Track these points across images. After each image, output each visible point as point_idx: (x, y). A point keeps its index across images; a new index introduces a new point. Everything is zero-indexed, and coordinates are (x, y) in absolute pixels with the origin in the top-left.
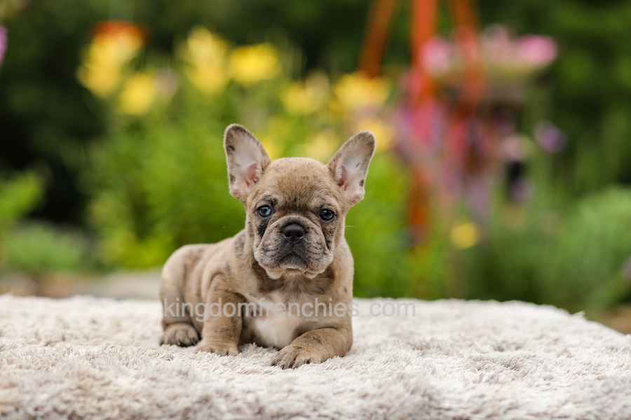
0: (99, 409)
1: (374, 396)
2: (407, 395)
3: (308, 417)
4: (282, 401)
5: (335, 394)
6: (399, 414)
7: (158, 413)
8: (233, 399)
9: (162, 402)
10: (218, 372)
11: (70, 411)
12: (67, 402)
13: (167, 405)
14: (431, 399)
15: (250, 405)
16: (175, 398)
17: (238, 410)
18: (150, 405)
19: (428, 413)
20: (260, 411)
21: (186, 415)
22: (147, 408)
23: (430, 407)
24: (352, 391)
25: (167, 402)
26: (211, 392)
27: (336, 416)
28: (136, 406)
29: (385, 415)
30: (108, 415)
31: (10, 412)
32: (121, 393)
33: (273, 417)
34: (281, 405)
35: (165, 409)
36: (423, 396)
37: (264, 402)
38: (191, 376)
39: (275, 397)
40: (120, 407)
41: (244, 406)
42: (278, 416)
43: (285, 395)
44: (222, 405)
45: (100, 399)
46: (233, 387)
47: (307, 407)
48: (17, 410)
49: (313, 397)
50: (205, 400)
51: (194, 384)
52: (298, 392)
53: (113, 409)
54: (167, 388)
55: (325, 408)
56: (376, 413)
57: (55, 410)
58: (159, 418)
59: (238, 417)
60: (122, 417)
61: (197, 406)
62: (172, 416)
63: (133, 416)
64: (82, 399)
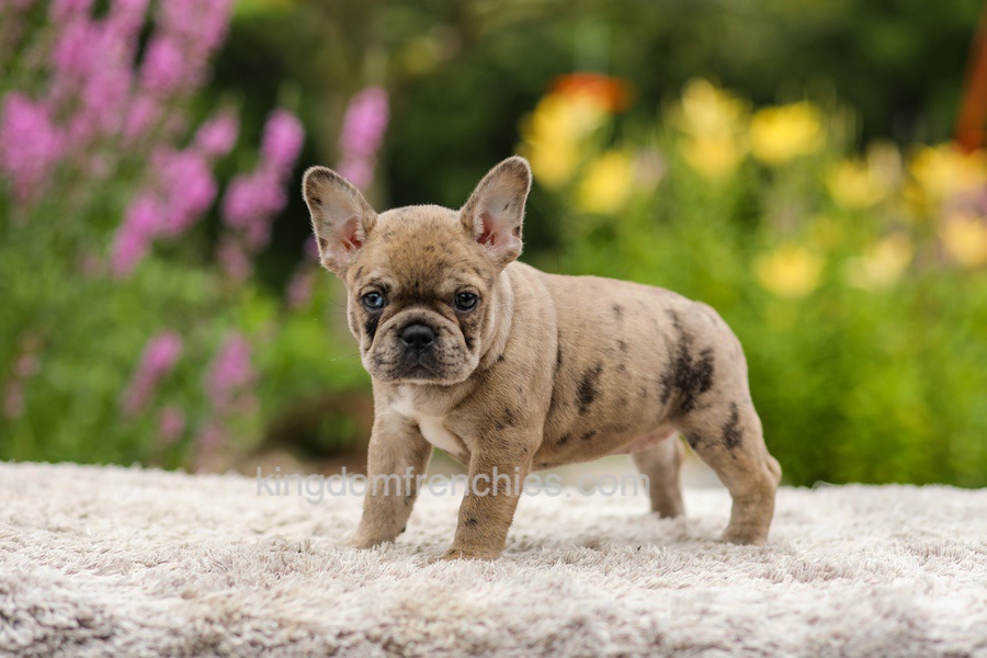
0: (427, 635)
1: (828, 621)
2: (877, 620)
3: (727, 650)
4: (692, 626)
5: (770, 617)
6: (863, 647)
7: (510, 641)
8: (619, 622)
9: (517, 625)
10: (610, 585)
11: (385, 638)
12: (383, 626)
13: (523, 631)
14: (911, 625)
15: (643, 632)
16: (536, 619)
17: (626, 639)
18: (498, 629)
19: (906, 647)
20: (658, 641)
21: (550, 644)
22: (494, 634)
23: (910, 637)
24: (797, 612)
25: (524, 625)
26: (587, 612)
27: (770, 649)
28: (479, 631)
29: (841, 648)
30: (439, 643)
31: (301, 639)
32: (458, 612)
33: (676, 649)
34: (688, 632)
35: (520, 636)
36: (900, 621)
37: (663, 628)
38: (564, 589)
39: (682, 620)
40: (456, 631)
41: (635, 634)
42: (684, 648)
43: (695, 618)
44: (603, 631)
45: (428, 621)
46: (623, 605)
47: (727, 635)
48: (312, 635)
49: (737, 621)
50: (579, 624)
51: (566, 600)
52: (716, 613)
53: (447, 634)
55: (754, 638)
56: (828, 645)
57: (368, 637)
58: (512, 648)
59: (625, 649)
60: (458, 646)
61: (566, 632)
62: (530, 646)
63: (475, 646)
64: (403, 621)
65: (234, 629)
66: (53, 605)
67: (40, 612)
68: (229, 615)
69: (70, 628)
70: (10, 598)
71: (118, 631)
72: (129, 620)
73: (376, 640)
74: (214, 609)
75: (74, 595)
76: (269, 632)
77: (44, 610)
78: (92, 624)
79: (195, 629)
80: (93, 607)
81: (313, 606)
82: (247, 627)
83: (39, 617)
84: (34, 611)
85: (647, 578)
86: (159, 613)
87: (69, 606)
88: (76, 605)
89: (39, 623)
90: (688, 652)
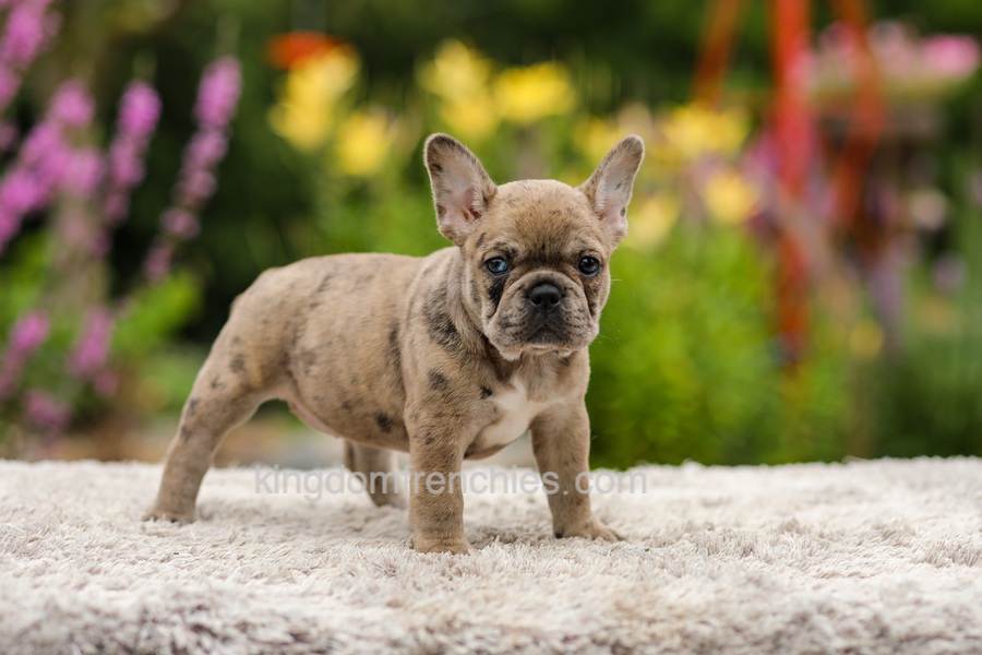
0: (653, 636)
3: (951, 638)
4: (909, 617)
7: (738, 640)
8: (839, 616)
9: (740, 623)
11: (612, 640)
12: (607, 629)
13: (748, 628)
15: (867, 625)
16: (757, 617)
17: (850, 633)
18: (724, 628)
20: (883, 633)
21: (777, 639)
22: (720, 633)
25: (747, 623)
28: (705, 631)
30: (666, 644)
31: (526, 645)
32: (679, 611)
33: (901, 641)
34: (911, 623)
35: (745, 633)
37: (888, 618)
39: (901, 611)
40: (681, 632)
41: (859, 628)
42: (910, 638)
43: (912, 608)
44: (825, 625)
45: (651, 622)
47: (948, 625)
49: (955, 610)
50: (802, 619)
52: (928, 603)
53: (672, 635)
54: (741, 602)
55: (974, 626)
57: (594, 641)
58: (740, 646)
59: (853, 643)
60: (685, 646)
61: (792, 629)
62: (757, 643)
63: (702, 645)
64: (626, 623)
65: (457, 637)
66: (265, 620)
67: (249, 627)
68: (449, 624)
69: (285, 644)
70: (213, 613)
71: (335, 645)
72: (345, 632)
73: (601, 644)
74: (430, 617)
75: (282, 609)
76: (493, 640)
77: (254, 626)
78: (309, 638)
79: (417, 640)
80: (305, 620)
81: (528, 610)
82: (469, 635)
83: (250, 631)
84: (244, 627)
85: (817, 567)
86: (373, 624)
87: (281, 621)
88: (286, 619)
89: (252, 640)
90: (915, 643)
